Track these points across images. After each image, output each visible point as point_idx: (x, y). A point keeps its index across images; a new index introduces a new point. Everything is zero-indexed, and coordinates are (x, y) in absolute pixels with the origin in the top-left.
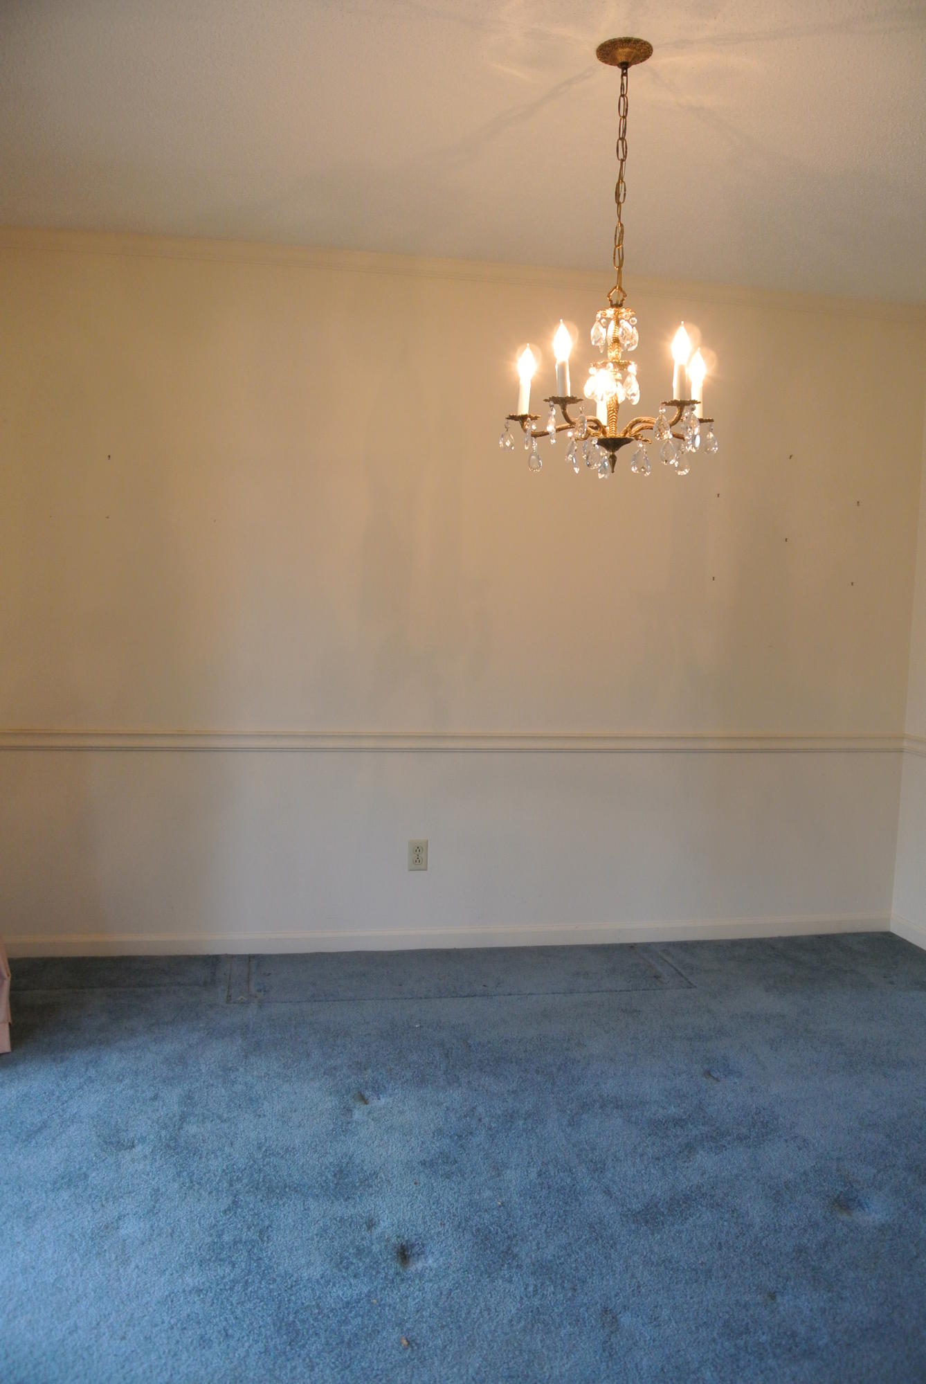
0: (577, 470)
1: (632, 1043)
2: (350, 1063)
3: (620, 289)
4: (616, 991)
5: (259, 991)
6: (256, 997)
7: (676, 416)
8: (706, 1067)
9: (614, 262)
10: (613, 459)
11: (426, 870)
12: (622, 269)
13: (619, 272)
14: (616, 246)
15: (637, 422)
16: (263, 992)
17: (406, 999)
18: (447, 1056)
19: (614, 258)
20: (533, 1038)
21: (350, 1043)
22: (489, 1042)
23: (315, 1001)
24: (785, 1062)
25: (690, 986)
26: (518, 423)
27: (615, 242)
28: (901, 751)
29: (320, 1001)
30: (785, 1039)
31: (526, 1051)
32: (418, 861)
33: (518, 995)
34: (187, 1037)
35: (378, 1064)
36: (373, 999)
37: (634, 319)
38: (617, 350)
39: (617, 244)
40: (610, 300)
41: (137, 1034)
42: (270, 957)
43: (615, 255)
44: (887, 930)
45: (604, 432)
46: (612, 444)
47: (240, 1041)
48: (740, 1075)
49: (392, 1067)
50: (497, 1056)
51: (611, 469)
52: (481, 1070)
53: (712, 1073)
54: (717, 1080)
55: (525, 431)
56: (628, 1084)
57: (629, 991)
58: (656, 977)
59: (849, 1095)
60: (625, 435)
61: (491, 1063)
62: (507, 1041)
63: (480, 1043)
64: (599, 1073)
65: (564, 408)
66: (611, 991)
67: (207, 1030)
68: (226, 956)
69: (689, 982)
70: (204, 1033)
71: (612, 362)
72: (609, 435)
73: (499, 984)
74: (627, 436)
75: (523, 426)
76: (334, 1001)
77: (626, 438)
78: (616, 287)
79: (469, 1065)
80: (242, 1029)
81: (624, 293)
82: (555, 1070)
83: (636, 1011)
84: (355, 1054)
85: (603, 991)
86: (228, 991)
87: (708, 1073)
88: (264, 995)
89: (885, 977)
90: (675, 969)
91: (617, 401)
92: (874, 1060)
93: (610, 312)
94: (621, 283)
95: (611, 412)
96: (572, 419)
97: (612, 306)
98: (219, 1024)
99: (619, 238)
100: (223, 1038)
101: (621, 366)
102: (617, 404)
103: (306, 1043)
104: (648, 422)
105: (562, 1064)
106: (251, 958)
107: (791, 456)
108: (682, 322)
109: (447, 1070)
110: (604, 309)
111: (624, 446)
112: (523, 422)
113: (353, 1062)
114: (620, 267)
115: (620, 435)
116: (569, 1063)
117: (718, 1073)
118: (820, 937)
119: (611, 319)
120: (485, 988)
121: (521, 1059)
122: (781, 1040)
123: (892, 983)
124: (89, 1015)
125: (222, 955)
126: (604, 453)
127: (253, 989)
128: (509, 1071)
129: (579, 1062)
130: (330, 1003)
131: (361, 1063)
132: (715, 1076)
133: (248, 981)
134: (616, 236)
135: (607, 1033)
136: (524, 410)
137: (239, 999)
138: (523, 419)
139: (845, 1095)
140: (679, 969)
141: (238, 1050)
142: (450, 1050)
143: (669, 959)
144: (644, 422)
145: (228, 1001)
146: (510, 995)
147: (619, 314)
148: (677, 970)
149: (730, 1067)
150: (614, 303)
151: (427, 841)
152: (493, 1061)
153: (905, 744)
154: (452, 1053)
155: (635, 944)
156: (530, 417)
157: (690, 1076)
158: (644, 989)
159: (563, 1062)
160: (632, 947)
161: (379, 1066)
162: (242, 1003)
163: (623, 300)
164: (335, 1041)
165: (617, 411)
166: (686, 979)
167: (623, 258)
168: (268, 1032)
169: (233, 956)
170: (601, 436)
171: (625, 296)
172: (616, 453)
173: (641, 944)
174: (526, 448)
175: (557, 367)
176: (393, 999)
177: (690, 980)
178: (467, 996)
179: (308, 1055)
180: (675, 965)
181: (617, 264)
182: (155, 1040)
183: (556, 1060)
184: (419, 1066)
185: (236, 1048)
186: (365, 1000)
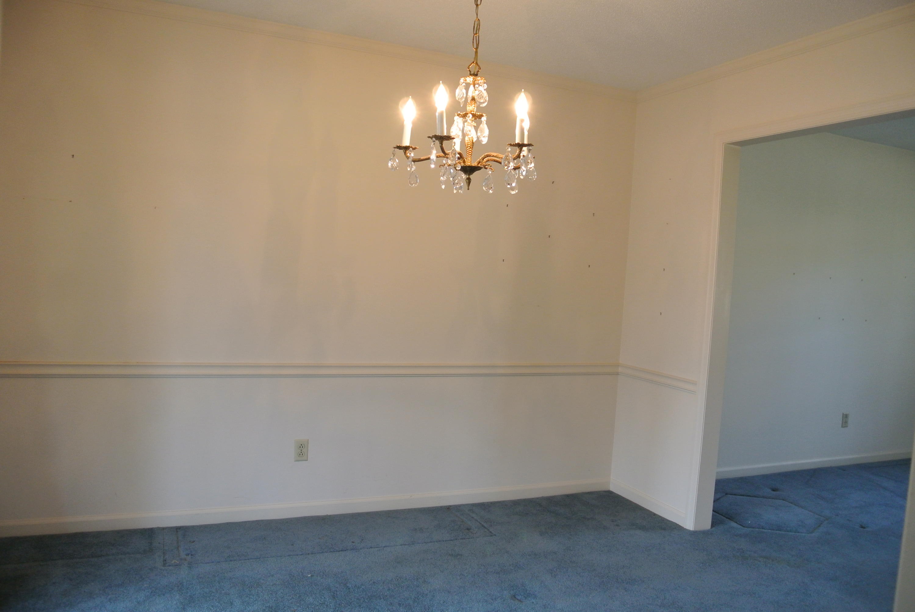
0: (443, 187)
1: (461, 578)
2: (264, 608)
3: (477, 63)
4: (443, 541)
5: (187, 555)
6: (185, 560)
7: (517, 154)
8: (512, 592)
9: (473, 45)
10: (469, 180)
11: (307, 460)
12: (478, 50)
13: (476, 52)
14: (474, 34)
15: (488, 156)
16: (190, 556)
17: (297, 555)
18: (334, 597)
19: (473, 42)
20: (392, 579)
21: (262, 592)
22: (362, 585)
23: (231, 561)
24: (562, 585)
25: (492, 535)
26: (402, 151)
27: (474, 31)
28: (617, 374)
29: (235, 560)
30: (559, 569)
31: (389, 590)
32: (301, 455)
33: (377, 547)
34: (135, 596)
35: (285, 607)
36: (274, 557)
37: (485, 85)
38: (474, 105)
39: (475, 32)
40: (469, 71)
41: (95, 596)
42: (193, 528)
43: (473, 40)
44: (607, 490)
45: (464, 162)
46: (469, 170)
47: (178, 597)
48: (535, 597)
49: (296, 608)
50: (369, 594)
51: (467, 188)
52: (360, 606)
53: (516, 596)
54: (520, 601)
55: (408, 158)
56: (463, 609)
57: (451, 540)
58: (468, 529)
59: (607, 605)
60: (478, 165)
61: (366, 600)
62: (374, 582)
63: (356, 586)
64: (442, 602)
65: (441, 143)
66: (440, 541)
67: (151, 589)
68: (159, 528)
69: (491, 532)
70: (148, 592)
71: (471, 114)
72: (468, 163)
73: (362, 540)
74: (479, 165)
75: (405, 153)
76: (245, 560)
77: (479, 167)
78: (474, 62)
79: (351, 603)
80: (178, 586)
81: (479, 66)
82: (411, 603)
83: (459, 555)
84: (266, 600)
85: (434, 542)
86: (164, 557)
87: (514, 597)
88: (192, 558)
89: (612, 522)
90: (479, 522)
91: (473, 141)
92: (617, 579)
93: (470, 79)
94: (477, 60)
95: (469, 148)
96: (447, 152)
97: (471, 75)
98: (159, 583)
99: (477, 29)
100: (164, 595)
101: (477, 117)
102: (473, 143)
103: (229, 594)
104: (496, 157)
105: (415, 598)
106: (177, 529)
107: (553, 182)
108: (523, 90)
109: (336, 608)
110: (465, 76)
111: (477, 171)
112: (406, 151)
113: (266, 607)
114: (477, 49)
115: (475, 164)
116: (420, 596)
117: (521, 596)
118: (568, 496)
119: (471, 84)
120: (354, 544)
121: (387, 596)
122: (557, 570)
123: (617, 525)
124: (54, 583)
125: (155, 528)
126: (464, 176)
127: (183, 555)
128: (380, 606)
129: (427, 595)
130: (242, 561)
131: (272, 608)
132: (519, 598)
133: (178, 548)
134: (474, 27)
135: (443, 572)
136: (406, 142)
137: (173, 562)
138: (406, 148)
139: (604, 606)
140: (482, 523)
141: (177, 604)
142: (335, 592)
143: (474, 515)
144: (493, 156)
145: (164, 565)
146: (371, 548)
147: (475, 80)
148: (481, 524)
149: (528, 592)
150: (472, 73)
151: (308, 440)
152: (367, 599)
153: (620, 370)
154: (337, 594)
155: (450, 506)
156: (411, 147)
157: (503, 600)
158: (461, 539)
159: (416, 596)
160: (448, 508)
161: (286, 608)
162: (175, 565)
163: (478, 71)
164: (250, 591)
165: (472, 147)
166: (488, 530)
167: (479, 43)
168: (199, 587)
169: (163, 529)
170: (463, 164)
171: (480, 68)
172: (471, 177)
173: (454, 506)
174: (409, 169)
175: (437, 114)
176: (289, 556)
177: (491, 530)
178: (341, 551)
179: (232, 603)
180: (479, 520)
181: (475, 46)
182: (110, 600)
183: (411, 595)
184: (315, 607)
185: (175, 603)
186: (268, 557)
